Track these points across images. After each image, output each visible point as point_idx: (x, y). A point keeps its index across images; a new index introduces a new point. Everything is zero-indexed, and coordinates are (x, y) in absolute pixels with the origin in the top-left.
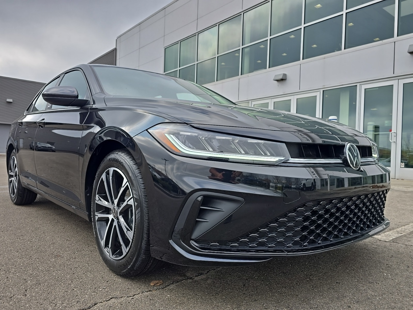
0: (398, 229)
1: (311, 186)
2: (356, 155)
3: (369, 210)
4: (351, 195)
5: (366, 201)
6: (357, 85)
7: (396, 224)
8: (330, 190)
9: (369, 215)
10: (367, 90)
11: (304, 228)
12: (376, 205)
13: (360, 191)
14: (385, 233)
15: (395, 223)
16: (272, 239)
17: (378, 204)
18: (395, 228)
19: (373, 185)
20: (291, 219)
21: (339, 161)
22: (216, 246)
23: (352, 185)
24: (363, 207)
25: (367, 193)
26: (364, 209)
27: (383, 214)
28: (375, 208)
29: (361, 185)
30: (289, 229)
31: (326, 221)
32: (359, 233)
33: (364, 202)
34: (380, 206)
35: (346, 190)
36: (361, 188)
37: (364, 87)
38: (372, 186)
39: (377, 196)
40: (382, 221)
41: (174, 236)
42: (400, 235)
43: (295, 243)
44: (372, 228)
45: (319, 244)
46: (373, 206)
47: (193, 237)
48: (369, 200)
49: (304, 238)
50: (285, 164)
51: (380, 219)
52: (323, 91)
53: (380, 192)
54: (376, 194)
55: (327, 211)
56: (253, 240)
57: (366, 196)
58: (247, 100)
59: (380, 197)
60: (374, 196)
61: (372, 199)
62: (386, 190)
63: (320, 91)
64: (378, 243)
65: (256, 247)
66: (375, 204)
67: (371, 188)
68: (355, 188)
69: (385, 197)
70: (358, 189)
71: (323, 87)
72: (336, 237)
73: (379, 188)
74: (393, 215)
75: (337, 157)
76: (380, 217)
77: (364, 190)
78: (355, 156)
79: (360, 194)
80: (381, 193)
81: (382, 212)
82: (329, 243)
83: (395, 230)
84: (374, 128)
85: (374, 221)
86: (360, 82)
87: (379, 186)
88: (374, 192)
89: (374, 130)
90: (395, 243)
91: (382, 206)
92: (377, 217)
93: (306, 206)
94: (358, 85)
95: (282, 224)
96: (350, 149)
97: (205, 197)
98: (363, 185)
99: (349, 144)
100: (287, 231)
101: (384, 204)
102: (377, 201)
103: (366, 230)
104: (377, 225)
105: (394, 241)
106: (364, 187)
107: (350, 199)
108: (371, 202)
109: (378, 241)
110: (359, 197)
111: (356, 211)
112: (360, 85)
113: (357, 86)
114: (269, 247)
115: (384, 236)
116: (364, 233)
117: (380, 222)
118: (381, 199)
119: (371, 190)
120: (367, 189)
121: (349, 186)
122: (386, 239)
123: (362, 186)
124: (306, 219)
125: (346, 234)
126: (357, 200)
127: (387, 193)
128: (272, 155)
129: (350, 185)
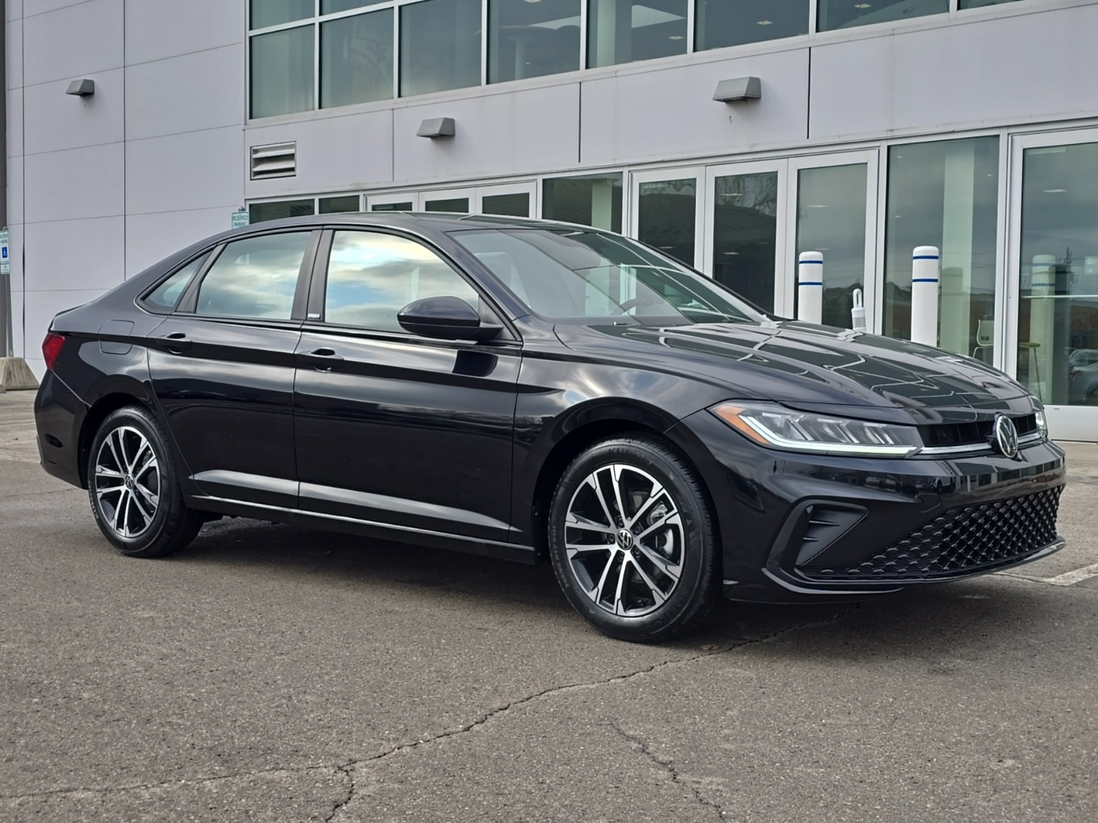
0: (1091, 567)
1: (949, 486)
2: (1010, 434)
3: (1031, 520)
4: (1005, 497)
5: (1025, 505)
6: (998, 136)
7: (1089, 559)
8: (971, 489)
9: (1031, 528)
10: (1029, 153)
11: (944, 546)
12: (1042, 512)
13: (1016, 489)
14: (1065, 574)
15: (1088, 556)
16: (903, 562)
17: (1045, 510)
18: (1086, 565)
19: (1038, 475)
20: (928, 534)
21: (986, 446)
22: (829, 573)
23: (1004, 479)
24: (1022, 515)
25: (1027, 492)
26: (1023, 518)
27: (1054, 529)
28: (1040, 518)
29: (1019, 477)
30: (925, 547)
31: (971, 535)
32: (1016, 555)
33: (1023, 507)
34: (1048, 514)
35: (992, 489)
36: (1017, 484)
37: (1022, 142)
38: (1037, 478)
39: (1042, 497)
40: (1051, 540)
41: (770, 563)
42: (1093, 575)
43: (933, 567)
44: (1035, 548)
45: (963, 568)
46: (1037, 513)
47: (798, 563)
48: (1030, 504)
49: (943, 560)
50: (916, 456)
51: (1048, 536)
52: (889, 147)
53: (1047, 491)
54: (1041, 495)
55: (973, 521)
56: (878, 563)
57: (1026, 497)
58: (612, 163)
59: (1048, 499)
60: (1038, 497)
61: (1035, 503)
62: (1059, 487)
63: (879, 146)
64: (1050, 589)
65: (882, 573)
66: (1040, 510)
67: (1035, 481)
68: (1009, 485)
69: (1057, 500)
70: (1015, 486)
71: (890, 135)
72: (984, 559)
73: (1047, 481)
74: (1087, 542)
75: (983, 441)
76: (1049, 532)
77: (1023, 486)
78: (1009, 437)
79: (1017, 494)
80: (1049, 492)
81: (1053, 524)
82: (975, 567)
83: (1084, 569)
84: (1054, 275)
85: (1039, 538)
86: (1008, 127)
87: (1048, 476)
88: (1037, 491)
89: (1053, 282)
90: (1079, 589)
91: (1052, 514)
92: (1044, 531)
93: (947, 515)
94: (1003, 134)
95: (915, 541)
96: (1002, 427)
97: (816, 507)
98: (1022, 476)
99: (1001, 418)
100: (922, 551)
101: (1055, 511)
102: (1042, 505)
103: (1026, 552)
104: (1044, 545)
105: (1077, 585)
106: (1023, 481)
107: (1003, 503)
108: (1034, 508)
109: (1049, 587)
110: (1015, 500)
111: (1012, 521)
112: (1009, 134)
113: (1001, 137)
114: (899, 573)
115: (1061, 578)
116: (1022, 555)
117: (1049, 542)
118: (1050, 502)
119: (1034, 486)
120: (1028, 485)
121: (999, 480)
122: (1064, 583)
123: (1021, 478)
124: (946, 532)
125: (997, 556)
126: (1013, 505)
127: (1060, 491)
128: (897, 444)
129: (1001, 479)
